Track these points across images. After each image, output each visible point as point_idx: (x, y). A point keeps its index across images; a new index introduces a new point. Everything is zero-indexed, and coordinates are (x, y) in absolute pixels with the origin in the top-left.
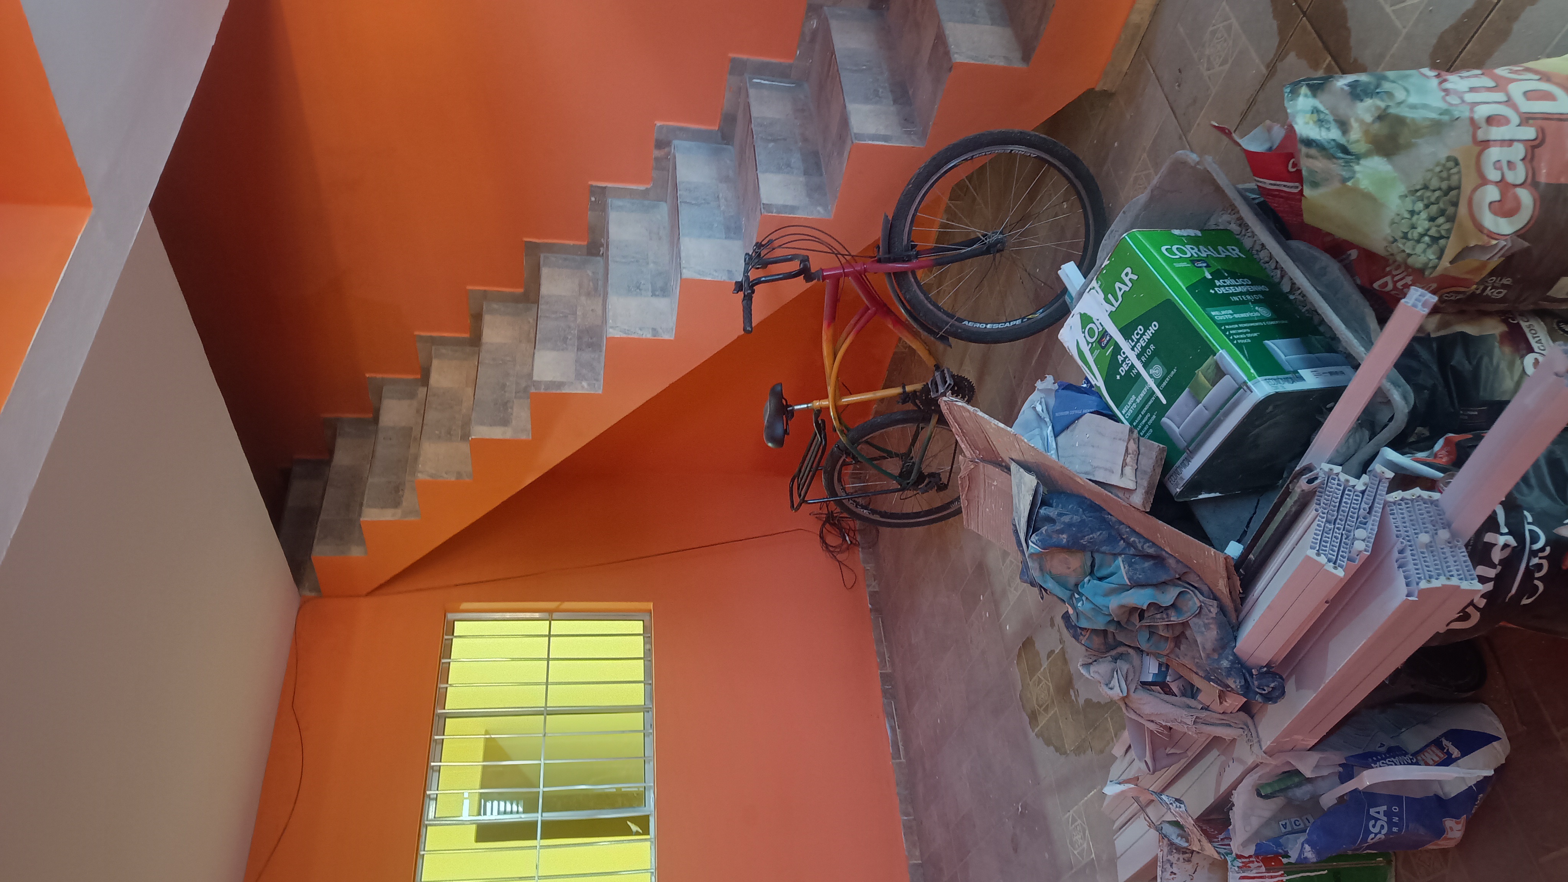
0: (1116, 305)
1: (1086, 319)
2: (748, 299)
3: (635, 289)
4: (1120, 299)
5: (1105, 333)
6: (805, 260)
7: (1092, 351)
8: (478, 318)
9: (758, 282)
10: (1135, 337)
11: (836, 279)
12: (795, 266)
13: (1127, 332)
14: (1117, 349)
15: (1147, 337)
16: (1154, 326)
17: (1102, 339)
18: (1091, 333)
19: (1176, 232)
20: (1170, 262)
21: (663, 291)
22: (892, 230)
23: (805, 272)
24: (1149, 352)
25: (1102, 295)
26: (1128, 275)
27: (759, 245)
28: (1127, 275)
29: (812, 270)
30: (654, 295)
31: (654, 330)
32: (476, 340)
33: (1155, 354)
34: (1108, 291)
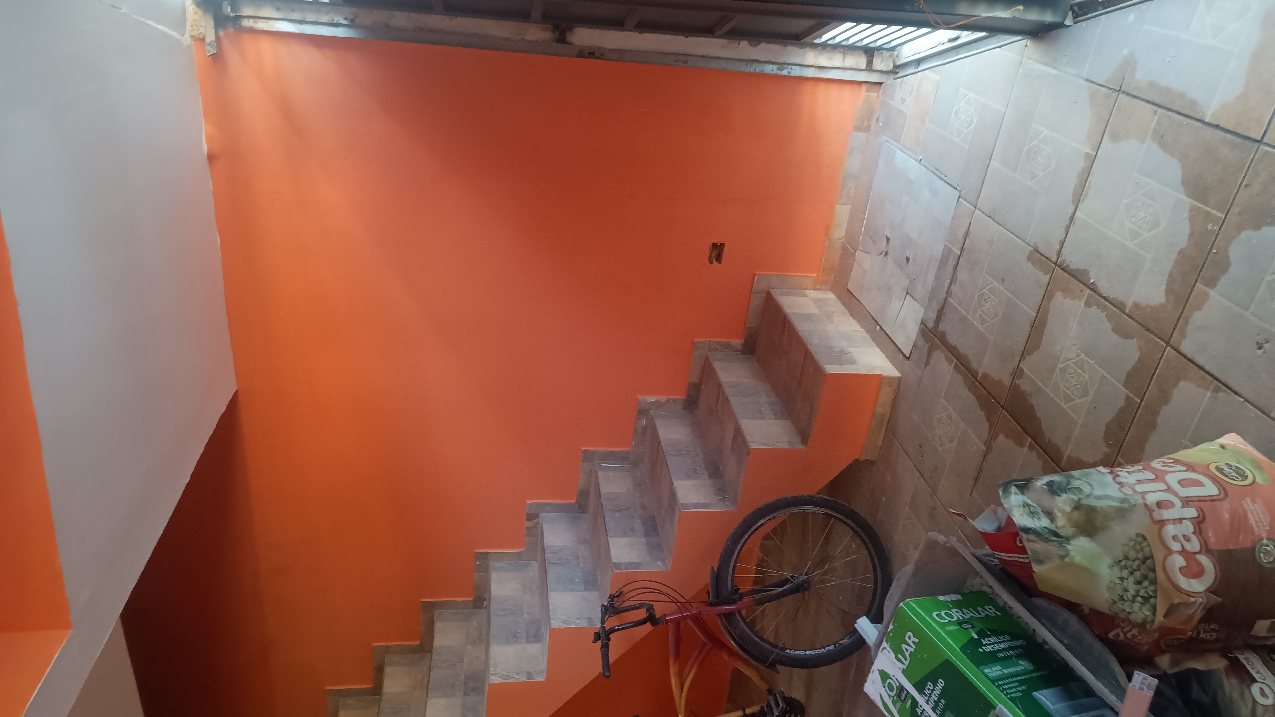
0: (907, 663)
1: (884, 676)
2: (605, 647)
3: (512, 638)
4: (909, 659)
5: (901, 689)
6: (650, 608)
7: (894, 703)
8: (380, 670)
9: (613, 630)
10: (927, 692)
11: (677, 622)
12: (642, 614)
13: (920, 687)
14: (915, 703)
15: (937, 692)
16: (941, 683)
17: (900, 693)
18: (890, 687)
19: (941, 598)
20: (942, 626)
21: (535, 638)
22: (718, 578)
23: (651, 618)
24: (941, 706)
25: (893, 655)
26: (911, 638)
27: (612, 597)
28: (909, 637)
29: (657, 616)
30: (528, 642)
31: (529, 673)
32: (377, 690)
33: (946, 707)
34: (898, 651)
